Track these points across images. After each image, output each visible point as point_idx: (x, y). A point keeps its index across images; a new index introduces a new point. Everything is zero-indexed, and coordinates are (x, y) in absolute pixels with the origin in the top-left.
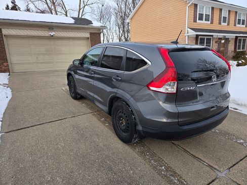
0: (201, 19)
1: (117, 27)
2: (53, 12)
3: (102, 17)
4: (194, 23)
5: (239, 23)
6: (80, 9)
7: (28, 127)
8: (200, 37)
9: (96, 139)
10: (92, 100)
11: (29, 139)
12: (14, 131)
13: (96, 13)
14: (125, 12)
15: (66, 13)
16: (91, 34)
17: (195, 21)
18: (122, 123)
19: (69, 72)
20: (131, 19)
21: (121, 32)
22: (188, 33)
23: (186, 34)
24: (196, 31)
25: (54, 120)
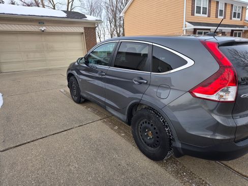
0: (198, 12)
1: (108, 21)
2: (41, 5)
3: (92, 12)
4: (193, 16)
5: (234, 17)
6: (69, 3)
7: (28, 142)
8: (198, 31)
9: (115, 156)
10: (104, 106)
11: (31, 160)
12: (11, 148)
13: (86, 7)
14: (117, 6)
15: (54, 7)
16: (85, 28)
17: (193, 14)
18: (147, 136)
19: (70, 72)
20: (125, 13)
21: (113, 26)
22: (185, 27)
23: (184, 28)
24: (194, 25)
25: (58, 132)
